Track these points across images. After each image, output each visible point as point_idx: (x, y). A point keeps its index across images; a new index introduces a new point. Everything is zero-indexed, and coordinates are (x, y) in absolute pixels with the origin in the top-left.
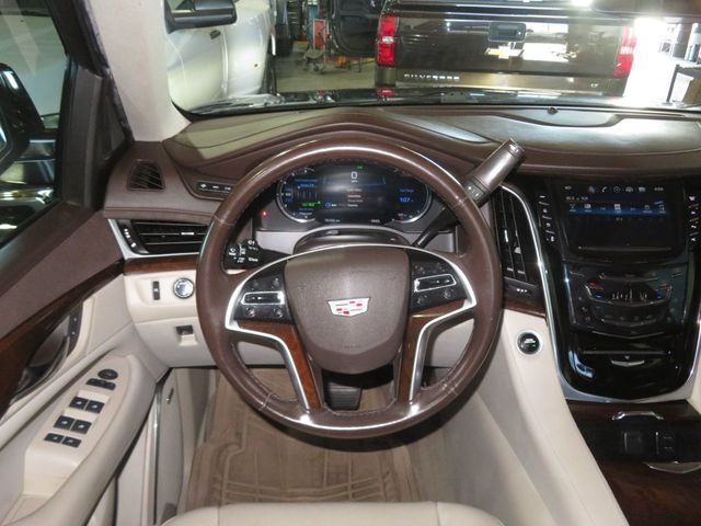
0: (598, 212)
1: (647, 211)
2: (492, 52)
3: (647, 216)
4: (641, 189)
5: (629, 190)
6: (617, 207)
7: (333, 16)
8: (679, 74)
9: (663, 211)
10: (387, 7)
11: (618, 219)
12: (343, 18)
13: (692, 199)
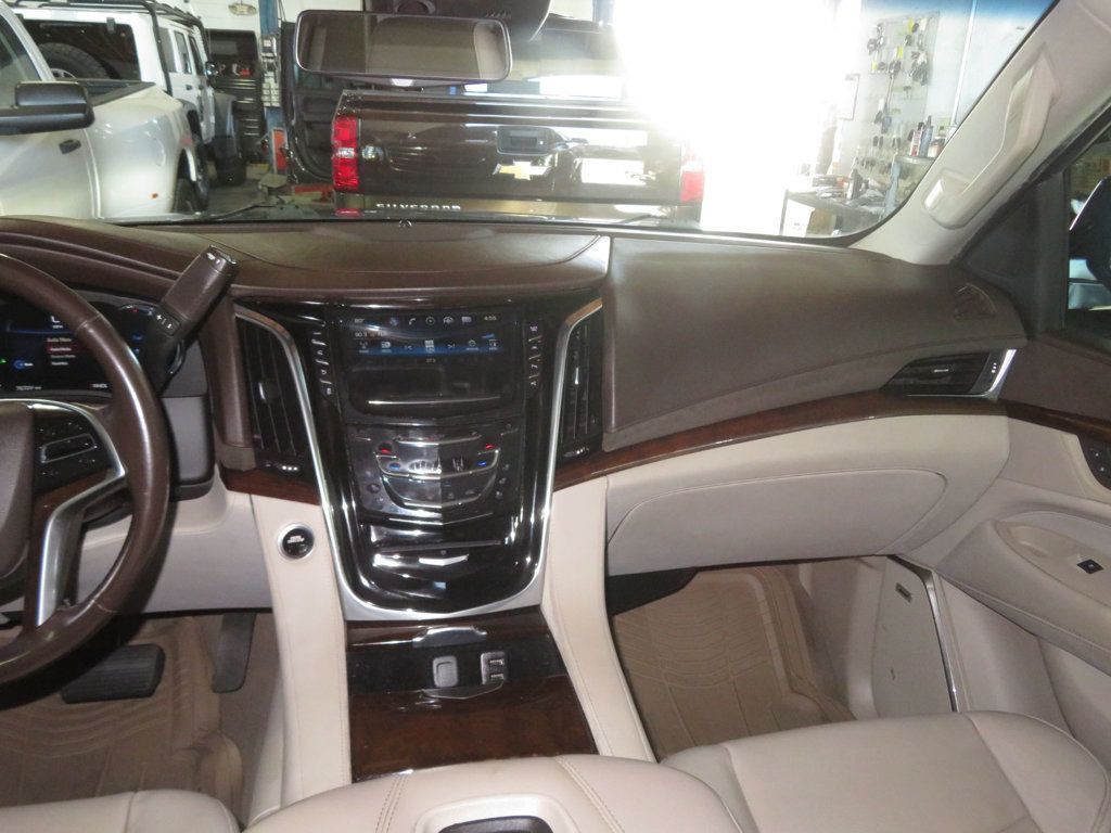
0: (401, 353)
1: (472, 347)
2: (504, 169)
3: (472, 355)
4: (465, 319)
5: (448, 320)
6: (430, 345)
7: (293, 122)
8: (790, 202)
9: (494, 348)
10: (344, 104)
11: (428, 360)
12: (309, 125)
13: (534, 329)
